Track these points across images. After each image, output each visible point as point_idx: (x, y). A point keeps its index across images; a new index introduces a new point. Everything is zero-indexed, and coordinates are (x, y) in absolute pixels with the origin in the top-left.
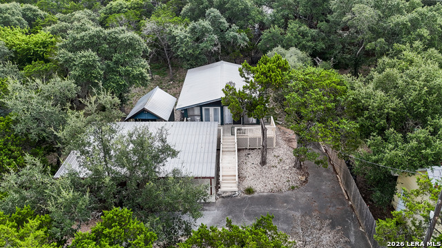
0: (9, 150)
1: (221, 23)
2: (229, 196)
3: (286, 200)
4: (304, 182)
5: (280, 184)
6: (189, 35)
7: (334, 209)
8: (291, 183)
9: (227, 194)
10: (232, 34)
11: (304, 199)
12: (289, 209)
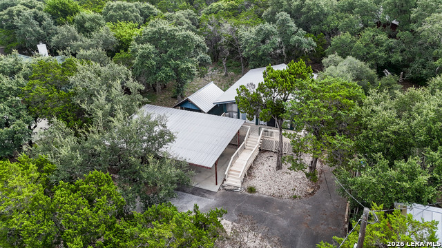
0: (66, 114)
1: (289, 26)
2: (230, 190)
3: (282, 207)
4: (310, 194)
5: (284, 191)
6: (253, 36)
7: (326, 227)
8: (295, 192)
9: (230, 188)
10: (296, 38)
11: (300, 210)
12: (280, 215)
